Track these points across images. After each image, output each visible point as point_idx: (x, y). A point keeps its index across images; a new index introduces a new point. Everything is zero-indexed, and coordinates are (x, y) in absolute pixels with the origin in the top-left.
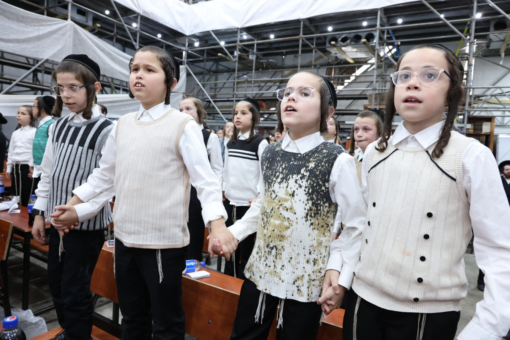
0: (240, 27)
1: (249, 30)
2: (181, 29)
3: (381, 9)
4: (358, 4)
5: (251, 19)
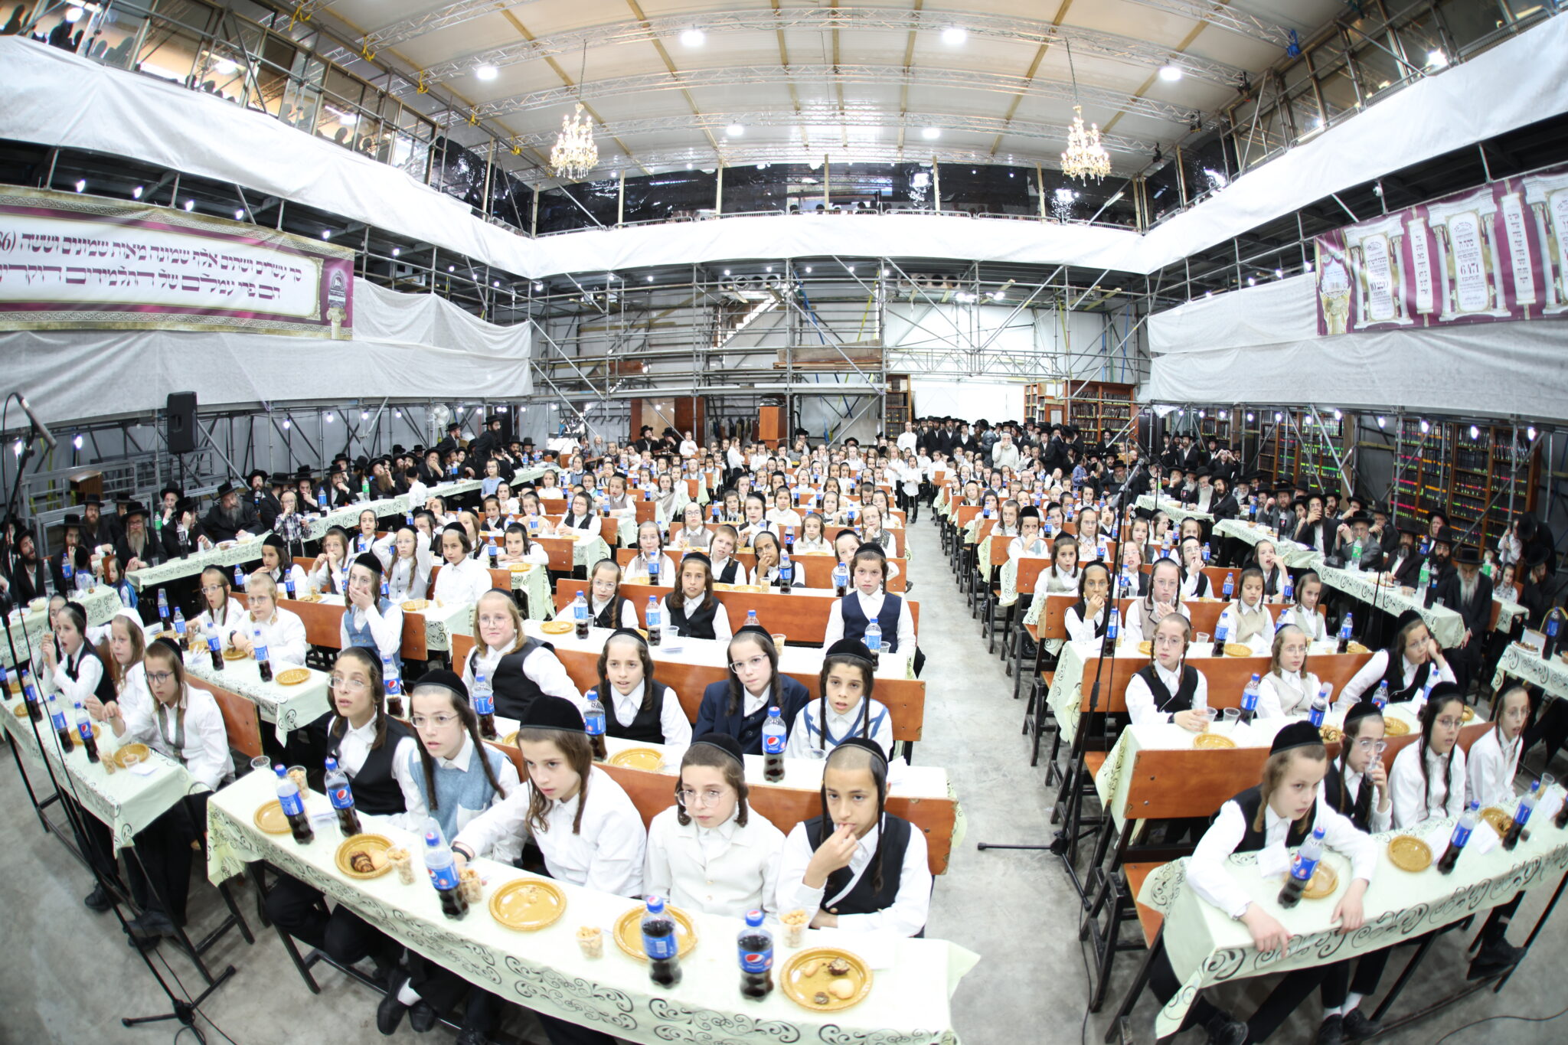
0: (608, 269)
3: (790, 258)
5: (626, 260)
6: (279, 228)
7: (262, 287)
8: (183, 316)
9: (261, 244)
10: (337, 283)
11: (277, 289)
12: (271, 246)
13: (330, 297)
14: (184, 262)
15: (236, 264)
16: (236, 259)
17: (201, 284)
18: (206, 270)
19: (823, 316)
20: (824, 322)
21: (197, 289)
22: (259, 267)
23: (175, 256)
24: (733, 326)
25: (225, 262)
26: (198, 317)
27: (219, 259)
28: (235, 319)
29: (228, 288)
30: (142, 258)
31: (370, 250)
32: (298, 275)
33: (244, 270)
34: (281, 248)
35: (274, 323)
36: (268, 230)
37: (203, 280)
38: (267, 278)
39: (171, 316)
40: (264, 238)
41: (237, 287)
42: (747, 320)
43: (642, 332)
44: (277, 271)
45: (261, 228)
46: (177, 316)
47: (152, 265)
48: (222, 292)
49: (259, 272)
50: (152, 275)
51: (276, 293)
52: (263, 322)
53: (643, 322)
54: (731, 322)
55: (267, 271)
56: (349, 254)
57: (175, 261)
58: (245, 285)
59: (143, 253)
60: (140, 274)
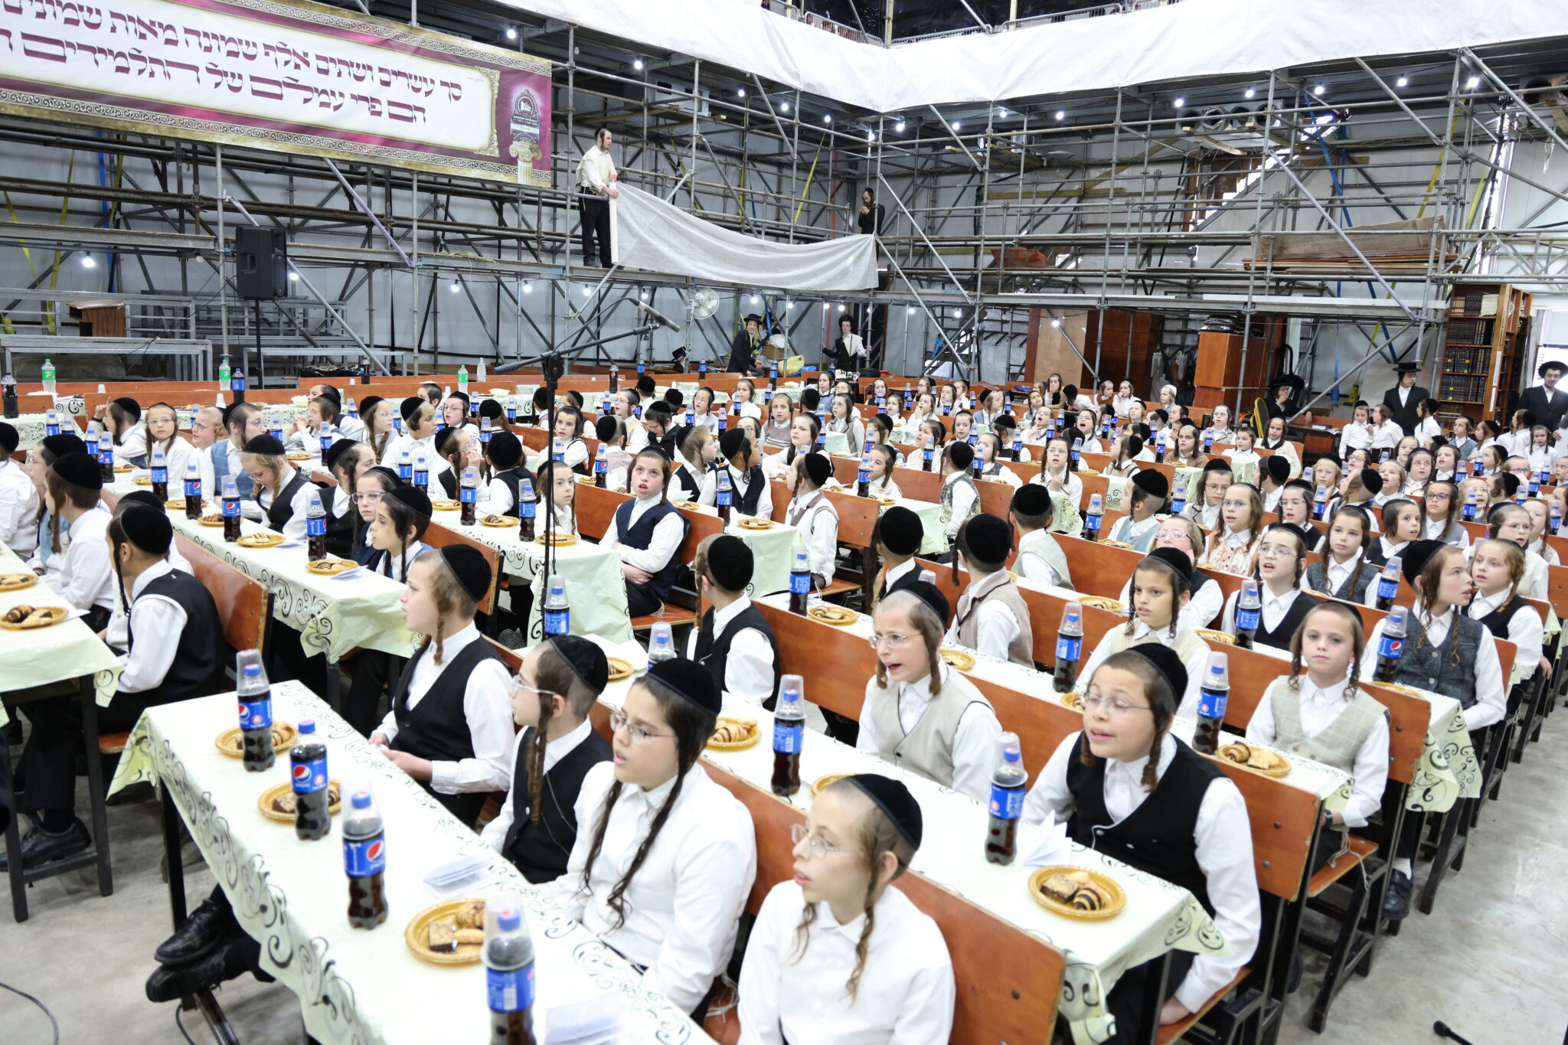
0: (993, 99)
1: (1011, 103)
2: (871, 102)
3: (1276, 71)
4: (1231, 61)
5: (1017, 83)
6: (414, 22)
7: (390, 103)
8: (260, 130)
9: (384, 44)
10: (524, 107)
11: (421, 110)
12: (403, 48)
13: (514, 126)
14: (252, 57)
15: (344, 69)
16: (341, 62)
17: (286, 91)
18: (290, 71)
19: (1379, 175)
20: (1378, 187)
21: (280, 97)
22: (385, 77)
23: (232, 47)
24: (1219, 195)
25: (323, 65)
26: (285, 134)
27: (311, 59)
28: (350, 143)
29: (334, 101)
30: (168, 42)
31: (578, 63)
32: (456, 92)
33: (360, 79)
34: (417, 51)
35: (419, 153)
36: (392, 24)
37: (288, 85)
38: (399, 90)
39: (237, 127)
40: (386, 36)
41: (348, 101)
42: (1241, 186)
43: (1073, 203)
44: (418, 84)
45: (378, 20)
46: (247, 128)
47: (189, 52)
48: (323, 104)
49: (386, 84)
50: (196, 69)
51: (419, 114)
52: (399, 151)
53: (1076, 187)
54: (1216, 189)
55: (399, 83)
56: (542, 65)
57: (230, 53)
58: (365, 99)
59: (170, 34)
60: (170, 64)
